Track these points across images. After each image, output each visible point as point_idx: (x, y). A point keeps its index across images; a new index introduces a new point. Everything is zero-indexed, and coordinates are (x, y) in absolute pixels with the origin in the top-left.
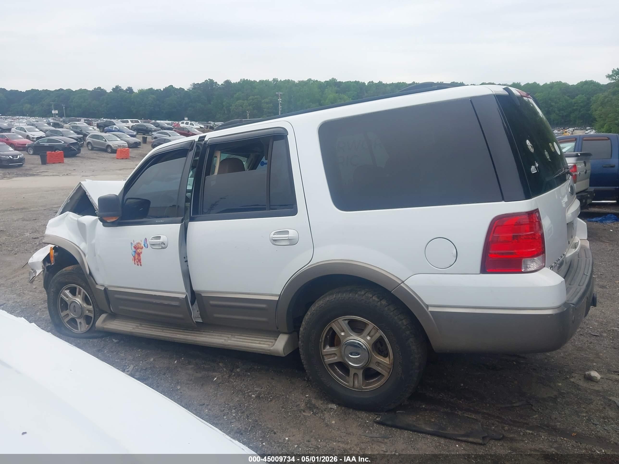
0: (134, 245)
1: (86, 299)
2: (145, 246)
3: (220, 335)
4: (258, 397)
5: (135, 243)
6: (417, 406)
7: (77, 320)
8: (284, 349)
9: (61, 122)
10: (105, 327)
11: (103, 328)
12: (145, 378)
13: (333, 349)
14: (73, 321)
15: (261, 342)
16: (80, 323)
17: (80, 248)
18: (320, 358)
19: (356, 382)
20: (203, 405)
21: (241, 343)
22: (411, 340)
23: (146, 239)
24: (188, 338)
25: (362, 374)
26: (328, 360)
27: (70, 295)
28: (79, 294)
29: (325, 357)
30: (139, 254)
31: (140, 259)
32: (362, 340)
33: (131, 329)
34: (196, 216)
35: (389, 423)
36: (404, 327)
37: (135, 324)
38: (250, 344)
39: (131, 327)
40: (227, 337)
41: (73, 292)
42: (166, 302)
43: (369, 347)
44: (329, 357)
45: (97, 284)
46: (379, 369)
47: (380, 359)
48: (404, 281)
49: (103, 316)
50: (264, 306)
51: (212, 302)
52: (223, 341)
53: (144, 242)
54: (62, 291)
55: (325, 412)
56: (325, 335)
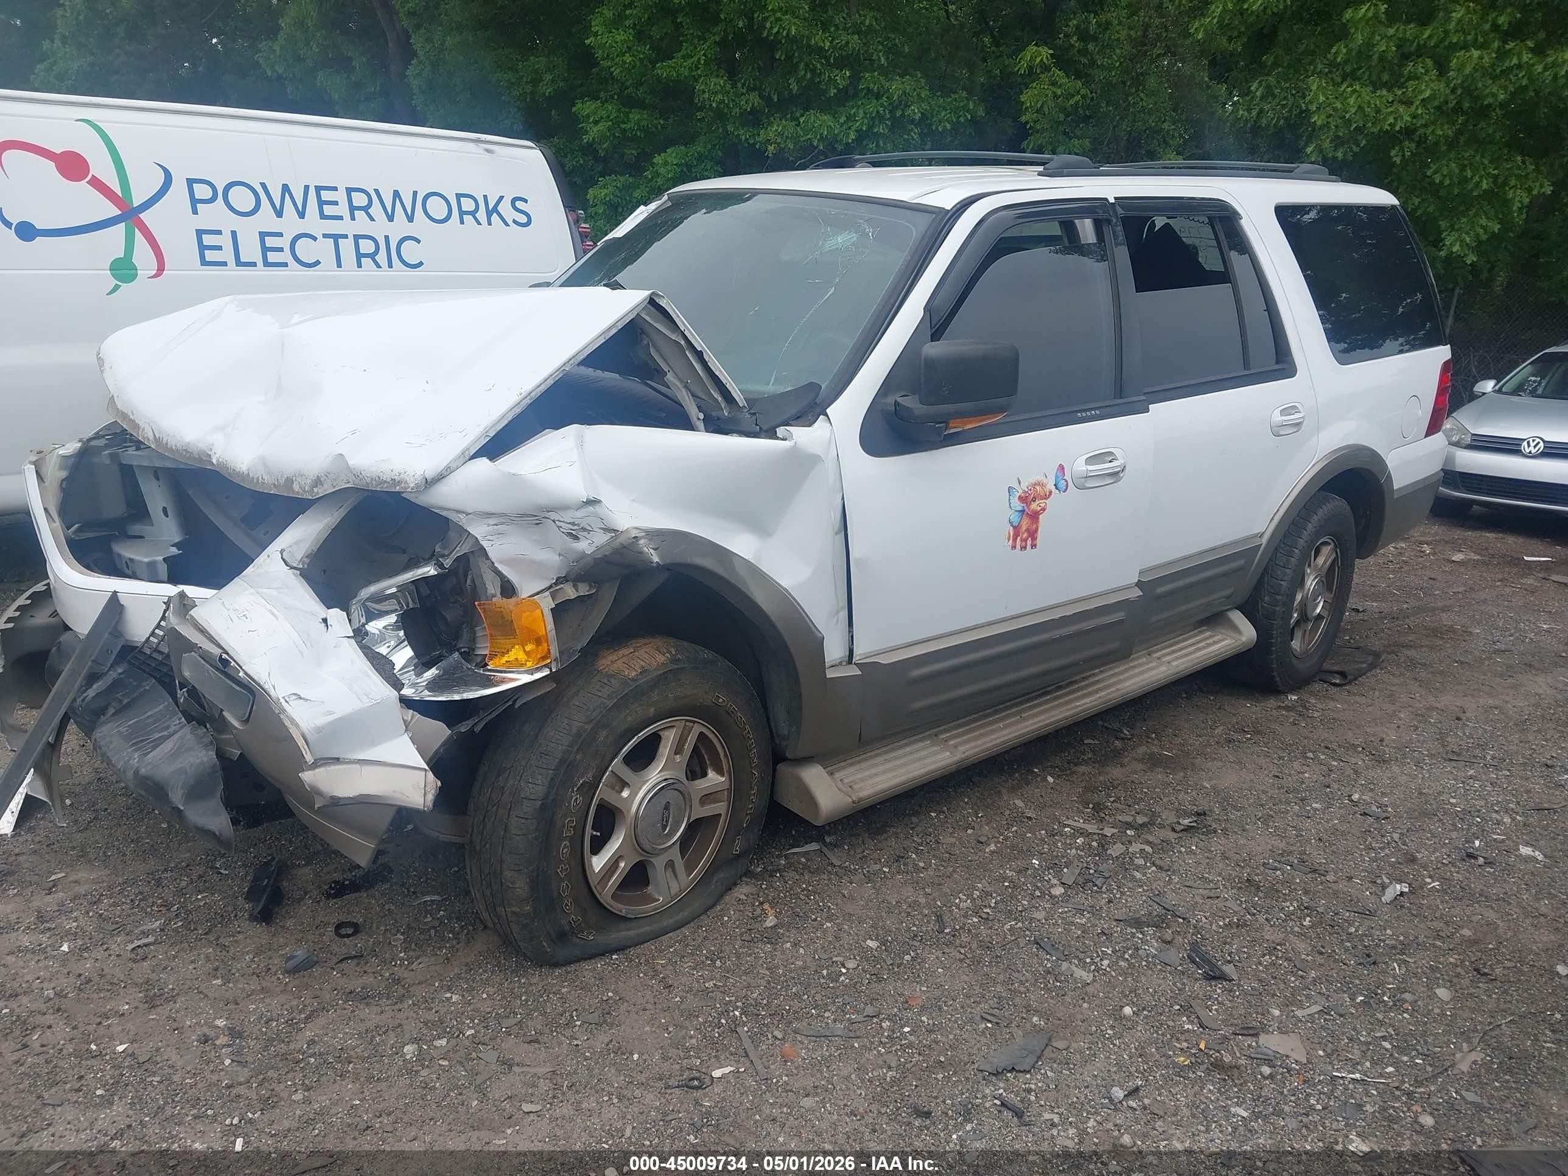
0: (1021, 491)
2: (1057, 488)
5: (1024, 486)
16: (670, 865)
23: (1061, 468)
30: (1034, 517)
31: (1036, 530)
42: (1090, 625)
53: (1056, 477)
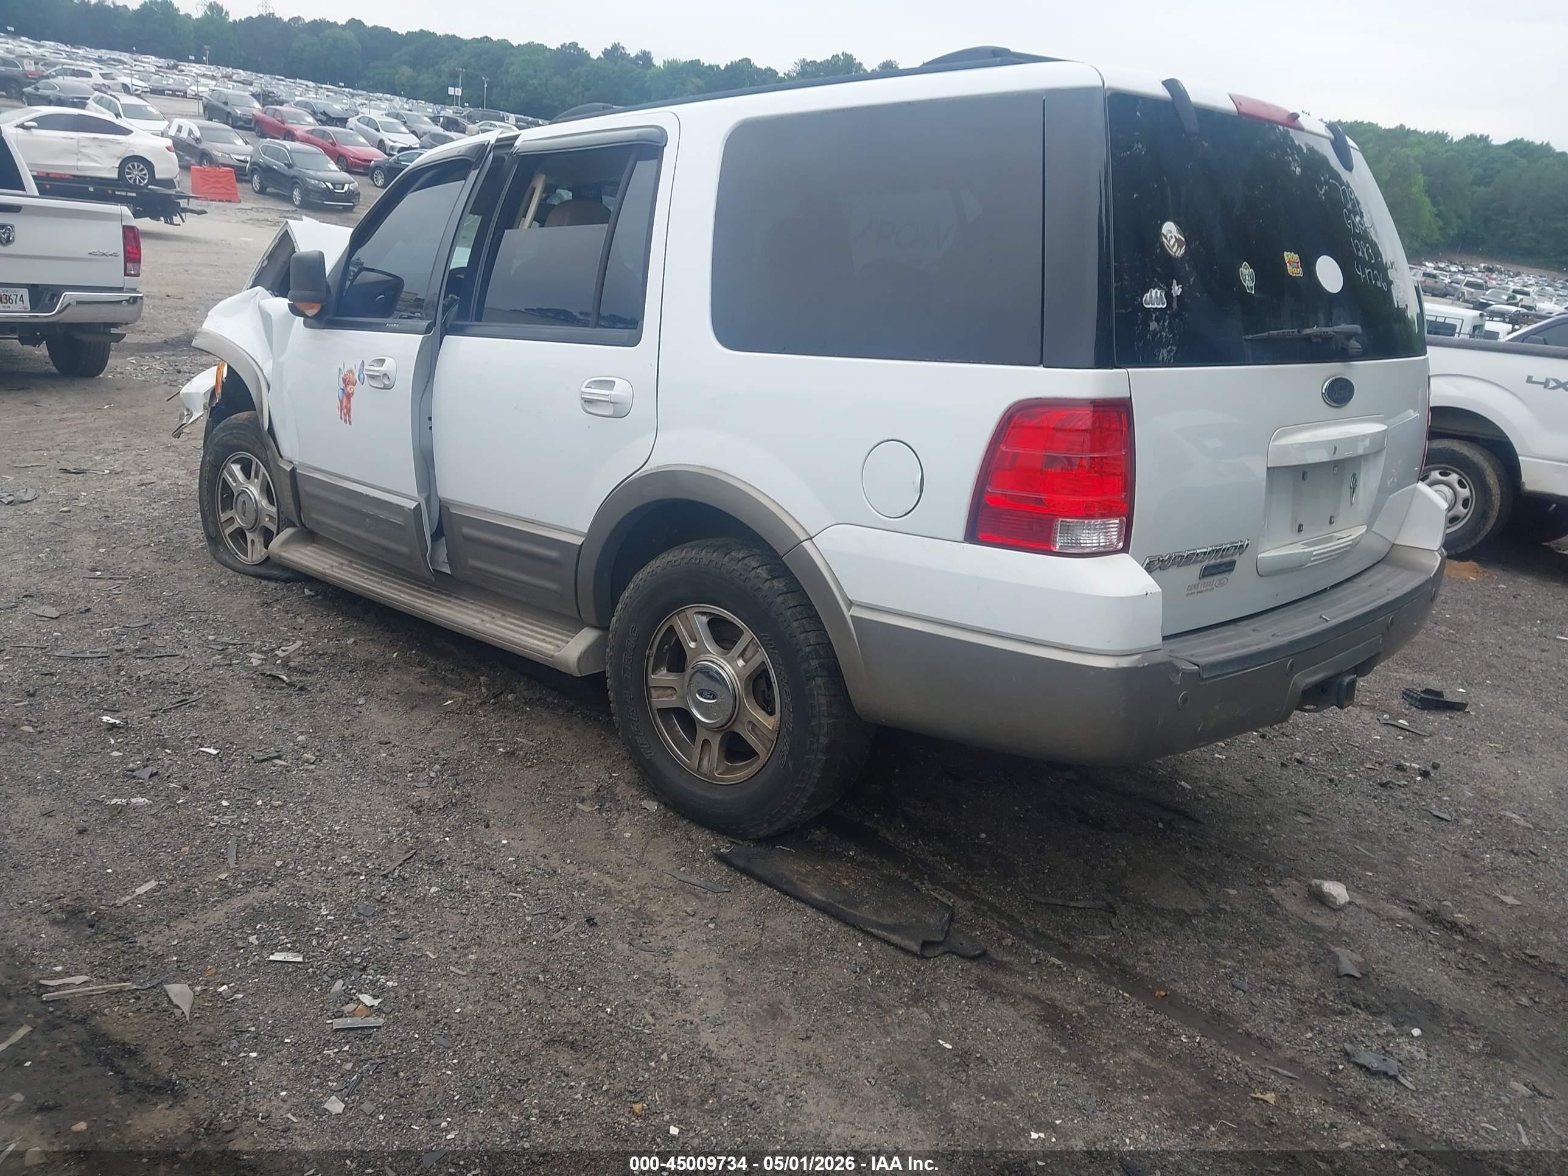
0: (343, 374)
1: (267, 491)
2: (359, 379)
3: (481, 609)
4: (510, 754)
5: (345, 369)
6: (837, 850)
7: (247, 533)
8: (579, 660)
9: (464, 117)
10: (284, 554)
11: (280, 556)
12: (308, 669)
13: (672, 677)
14: (240, 534)
15: (548, 639)
16: (252, 541)
17: (262, 371)
18: (643, 691)
19: (705, 762)
20: (386, 743)
21: (507, 632)
22: (819, 681)
24: (416, 604)
25: (718, 743)
26: (661, 700)
27: (240, 476)
28: (256, 476)
29: (652, 690)
30: (349, 396)
31: (350, 409)
32: (728, 667)
33: (327, 567)
34: (462, 323)
35: (740, 862)
36: (808, 649)
37: (337, 559)
38: (523, 637)
39: (327, 564)
40: (489, 616)
41: (246, 471)
42: (383, 515)
43: (739, 686)
44: (660, 692)
45: (281, 456)
46: (752, 739)
47: (760, 716)
48: (812, 535)
49: (289, 531)
50: (553, 554)
51: (466, 531)
52: (477, 621)
53: (360, 370)
54: (226, 465)
55: (626, 813)
56: (658, 640)
